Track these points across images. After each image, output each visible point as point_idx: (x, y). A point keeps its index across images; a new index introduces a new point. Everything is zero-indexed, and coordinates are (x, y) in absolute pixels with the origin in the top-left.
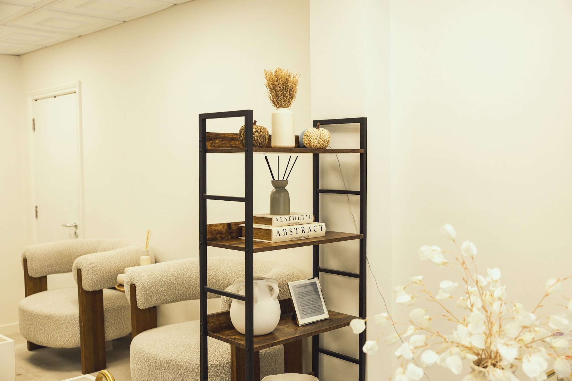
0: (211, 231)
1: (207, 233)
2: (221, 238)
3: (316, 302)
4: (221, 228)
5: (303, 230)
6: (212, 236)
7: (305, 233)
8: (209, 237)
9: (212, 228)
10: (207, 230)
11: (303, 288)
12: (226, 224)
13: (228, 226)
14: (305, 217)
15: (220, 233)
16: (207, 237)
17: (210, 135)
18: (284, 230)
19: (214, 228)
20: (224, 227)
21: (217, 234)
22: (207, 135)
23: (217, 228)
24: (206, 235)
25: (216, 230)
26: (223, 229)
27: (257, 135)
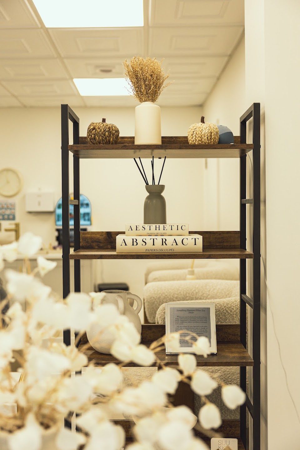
0: (85, 239)
1: (81, 240)
2: (99, 247)
3: (202, 331)
4: (98, 236)
5: (164, 242)
6: (87, 243)
7: (166, 245)
8: (82, 245)
9: (86, 235)
10: (81, 237)
11: (188, 312)
12: (105, 233)
13: (108, 235)
14: (175, 228)
15: (97, 242)
16: (81, 245)
17: (84, 139)
18: (133, 239)
19: (89, 235)
20: (102, 236)
21: (92, 242)
22: (80, 140)
23: (93, 235)
24: (79, 242)
25: (91, 238)
26: (101, 238)
27: (94, 133)
